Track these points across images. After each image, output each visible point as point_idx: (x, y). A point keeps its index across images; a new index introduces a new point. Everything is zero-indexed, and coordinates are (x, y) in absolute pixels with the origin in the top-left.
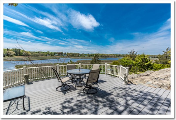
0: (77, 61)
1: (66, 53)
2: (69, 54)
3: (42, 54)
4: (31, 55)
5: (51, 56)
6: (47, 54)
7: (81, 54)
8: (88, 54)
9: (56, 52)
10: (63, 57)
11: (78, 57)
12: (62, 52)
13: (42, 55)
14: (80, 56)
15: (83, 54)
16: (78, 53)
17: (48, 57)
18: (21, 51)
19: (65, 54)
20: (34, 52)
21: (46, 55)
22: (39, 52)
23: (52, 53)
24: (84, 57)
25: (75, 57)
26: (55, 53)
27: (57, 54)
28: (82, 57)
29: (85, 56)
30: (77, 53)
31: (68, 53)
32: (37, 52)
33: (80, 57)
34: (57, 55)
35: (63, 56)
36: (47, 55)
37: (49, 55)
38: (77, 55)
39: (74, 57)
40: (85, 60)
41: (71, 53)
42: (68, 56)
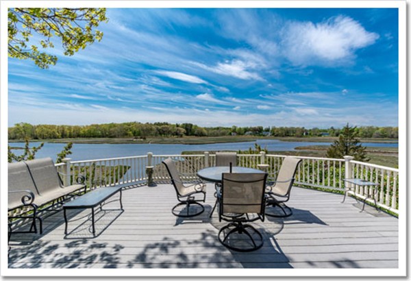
0: (296, 149)
1: (271, 129)
2: (277, 131)
3: (224, 131)
4: (207, 134)
5: (240, 134)
6: (233, 131)
7: (308, 129)
8: (332, 128)
9: (249, 127)
10: (262, 137)
11: (301, 137)
12: (260, 126)
13: (223, 134)
14: (307, 134)
15: (315, 129)
16: (301, 127)
17: (233, 137)
18: (193, 128)
19: (268, 130)
21: (230, 134)
22: (218, 128)
23: (240, 128)
24: (320, 138)
25: (292, 138)
26: (246, 130)
27: (250, 132)
28: (311, 138)
29: (320, 135)
30: (298, 128)
31: (274, 129)
32: (215, 129)
33: (307, 139)
34: (251, 134)
35: (264, 136)
36: (232, 134)
37: (235, 134)
38: (298, 133)
39: (289, 138)
40: (319, 146)
41: (282, 129)
42: (273, 134)
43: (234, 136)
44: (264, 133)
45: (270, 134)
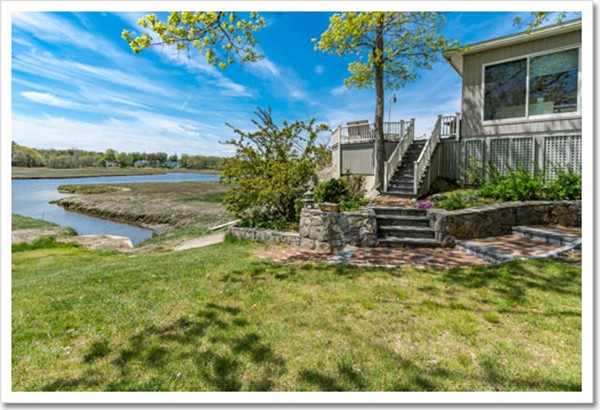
1: (179, 158)
2: (191, 161)
3: (85, 157)
4: (45, 162)
5: (124, 165)
6: (108, 159)
9: (141, 152)
10: (166, 169)
13: (87, 164)
17: (109, 170)
19: (174, 159)
20: (53, 151)
21: (103, 164)
22: (71, 153)
23: (123, 155)
26: (136, 158)
27: (144, 162)
30: (219, 158)
31: (185, 157)
32: (63, 153)
34: (145, 165)
35: (169, 168)
36: (107, 163)
37: (114, 164)
39: (208, 171)
41: (197, 158)
42: (185, 166)
43: (113, 168)
44: (168, 164)
45: (178, 166)
